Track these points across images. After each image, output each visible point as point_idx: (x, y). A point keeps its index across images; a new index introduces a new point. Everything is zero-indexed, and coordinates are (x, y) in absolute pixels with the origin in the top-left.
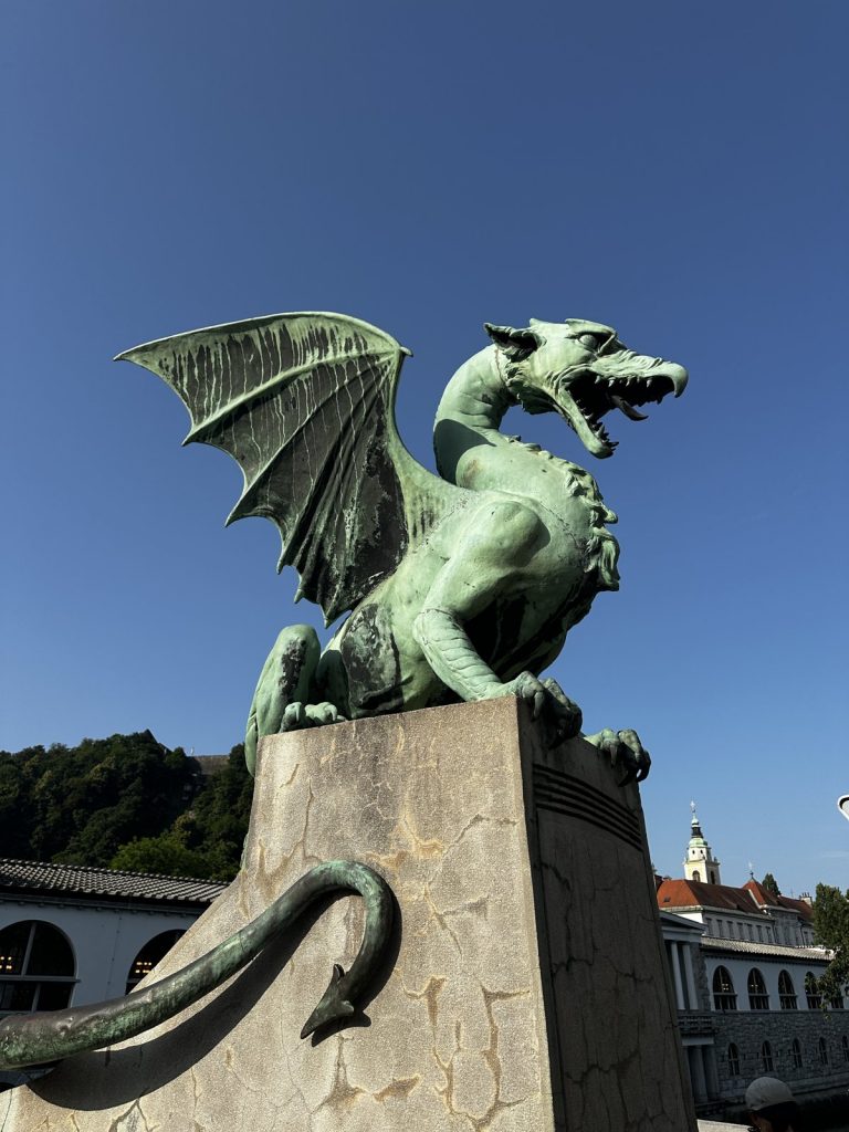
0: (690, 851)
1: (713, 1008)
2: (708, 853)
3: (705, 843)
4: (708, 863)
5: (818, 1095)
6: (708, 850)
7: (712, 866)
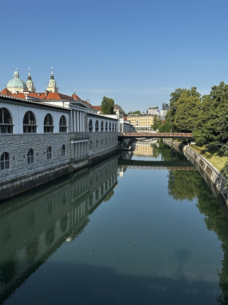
0: (49, 84)
1: (88, 131)
2: (55, 85)
3: (55, 82)
4: (55, 88)
5: (105, 153)
6: (56, 84)
7: (56, 89)
